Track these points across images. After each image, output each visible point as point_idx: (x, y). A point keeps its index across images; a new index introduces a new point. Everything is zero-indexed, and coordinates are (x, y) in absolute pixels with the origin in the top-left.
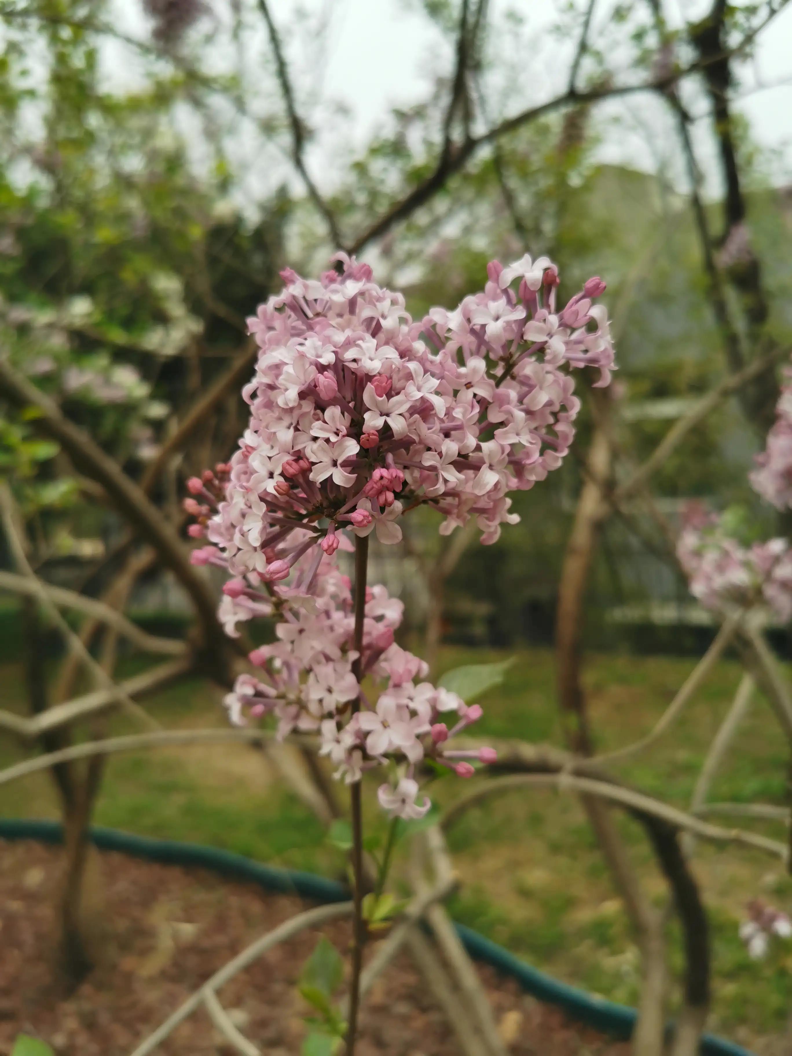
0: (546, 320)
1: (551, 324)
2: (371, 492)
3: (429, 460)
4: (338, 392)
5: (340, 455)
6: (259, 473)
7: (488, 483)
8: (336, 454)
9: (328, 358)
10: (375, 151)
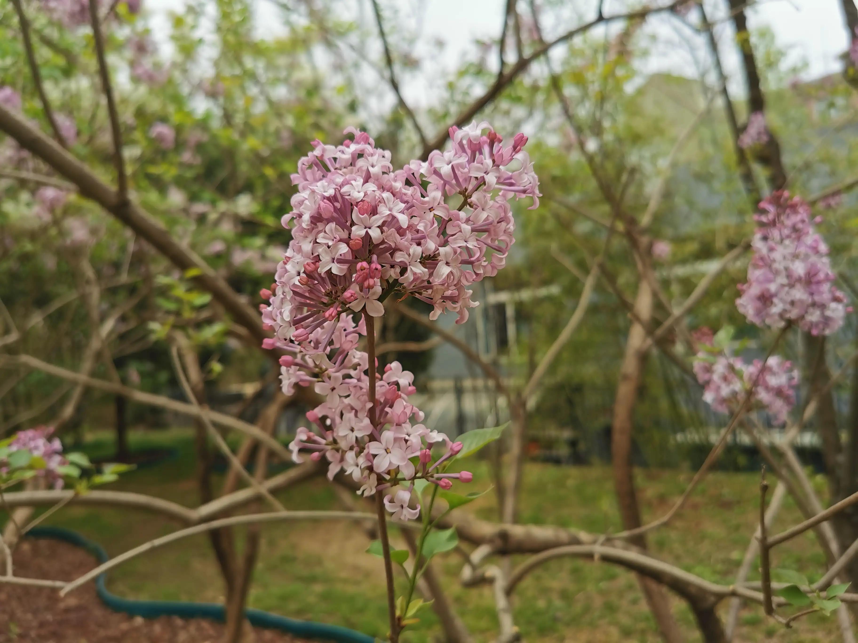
0: (483, 163)
1: (488, 165)
2: (359, 279)
3: (399, 257)
4: (334, 213)
5: (336, 254)
6: (290, 272)
7: (443, 274)
8: (334, 254)
9: (331, 192)
10: (462, 73)
